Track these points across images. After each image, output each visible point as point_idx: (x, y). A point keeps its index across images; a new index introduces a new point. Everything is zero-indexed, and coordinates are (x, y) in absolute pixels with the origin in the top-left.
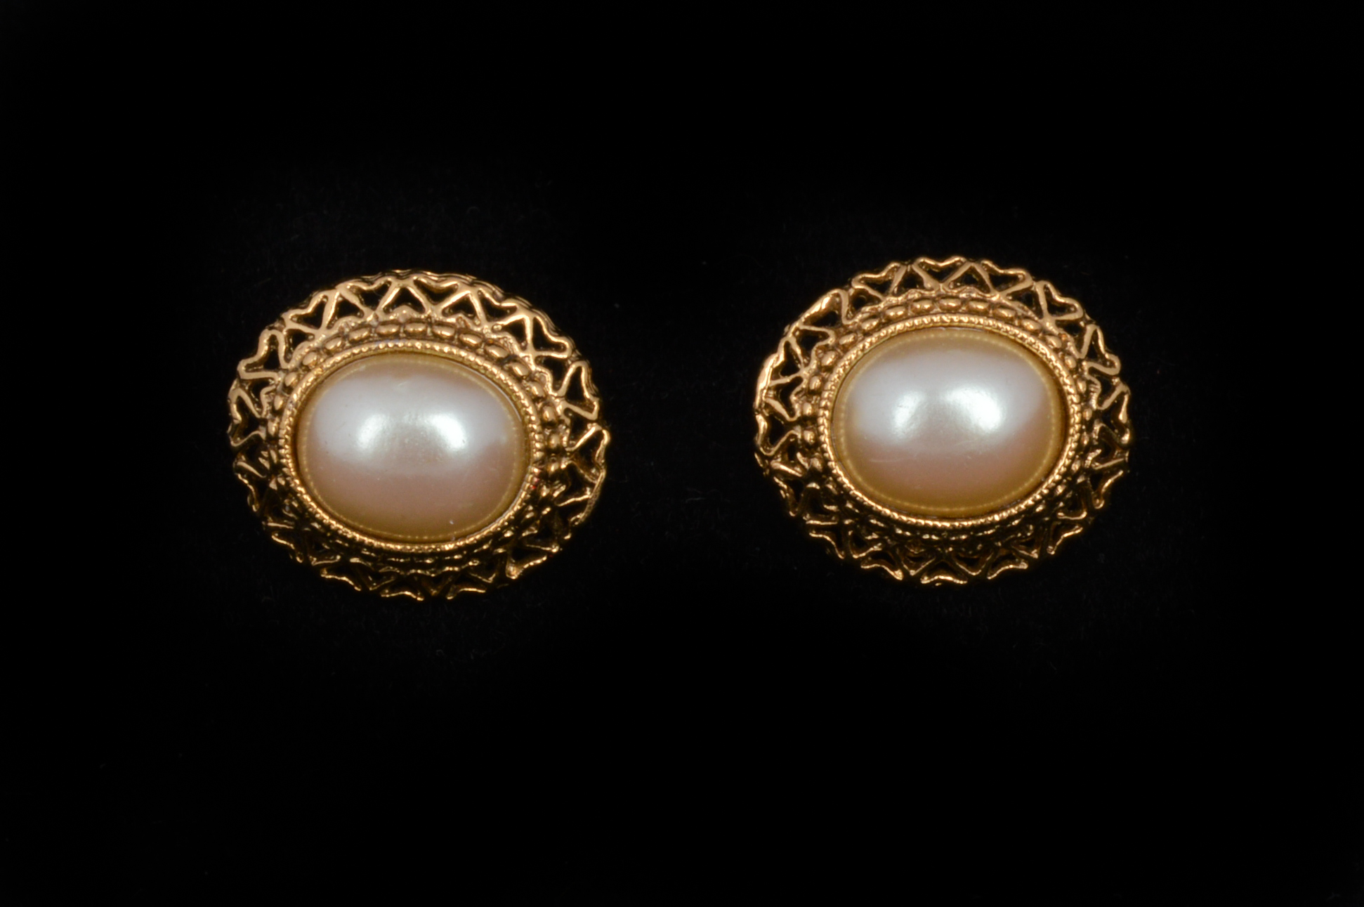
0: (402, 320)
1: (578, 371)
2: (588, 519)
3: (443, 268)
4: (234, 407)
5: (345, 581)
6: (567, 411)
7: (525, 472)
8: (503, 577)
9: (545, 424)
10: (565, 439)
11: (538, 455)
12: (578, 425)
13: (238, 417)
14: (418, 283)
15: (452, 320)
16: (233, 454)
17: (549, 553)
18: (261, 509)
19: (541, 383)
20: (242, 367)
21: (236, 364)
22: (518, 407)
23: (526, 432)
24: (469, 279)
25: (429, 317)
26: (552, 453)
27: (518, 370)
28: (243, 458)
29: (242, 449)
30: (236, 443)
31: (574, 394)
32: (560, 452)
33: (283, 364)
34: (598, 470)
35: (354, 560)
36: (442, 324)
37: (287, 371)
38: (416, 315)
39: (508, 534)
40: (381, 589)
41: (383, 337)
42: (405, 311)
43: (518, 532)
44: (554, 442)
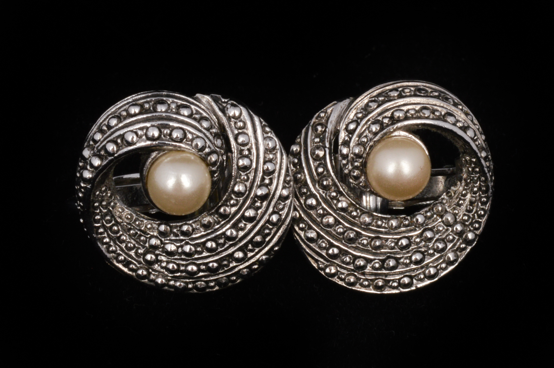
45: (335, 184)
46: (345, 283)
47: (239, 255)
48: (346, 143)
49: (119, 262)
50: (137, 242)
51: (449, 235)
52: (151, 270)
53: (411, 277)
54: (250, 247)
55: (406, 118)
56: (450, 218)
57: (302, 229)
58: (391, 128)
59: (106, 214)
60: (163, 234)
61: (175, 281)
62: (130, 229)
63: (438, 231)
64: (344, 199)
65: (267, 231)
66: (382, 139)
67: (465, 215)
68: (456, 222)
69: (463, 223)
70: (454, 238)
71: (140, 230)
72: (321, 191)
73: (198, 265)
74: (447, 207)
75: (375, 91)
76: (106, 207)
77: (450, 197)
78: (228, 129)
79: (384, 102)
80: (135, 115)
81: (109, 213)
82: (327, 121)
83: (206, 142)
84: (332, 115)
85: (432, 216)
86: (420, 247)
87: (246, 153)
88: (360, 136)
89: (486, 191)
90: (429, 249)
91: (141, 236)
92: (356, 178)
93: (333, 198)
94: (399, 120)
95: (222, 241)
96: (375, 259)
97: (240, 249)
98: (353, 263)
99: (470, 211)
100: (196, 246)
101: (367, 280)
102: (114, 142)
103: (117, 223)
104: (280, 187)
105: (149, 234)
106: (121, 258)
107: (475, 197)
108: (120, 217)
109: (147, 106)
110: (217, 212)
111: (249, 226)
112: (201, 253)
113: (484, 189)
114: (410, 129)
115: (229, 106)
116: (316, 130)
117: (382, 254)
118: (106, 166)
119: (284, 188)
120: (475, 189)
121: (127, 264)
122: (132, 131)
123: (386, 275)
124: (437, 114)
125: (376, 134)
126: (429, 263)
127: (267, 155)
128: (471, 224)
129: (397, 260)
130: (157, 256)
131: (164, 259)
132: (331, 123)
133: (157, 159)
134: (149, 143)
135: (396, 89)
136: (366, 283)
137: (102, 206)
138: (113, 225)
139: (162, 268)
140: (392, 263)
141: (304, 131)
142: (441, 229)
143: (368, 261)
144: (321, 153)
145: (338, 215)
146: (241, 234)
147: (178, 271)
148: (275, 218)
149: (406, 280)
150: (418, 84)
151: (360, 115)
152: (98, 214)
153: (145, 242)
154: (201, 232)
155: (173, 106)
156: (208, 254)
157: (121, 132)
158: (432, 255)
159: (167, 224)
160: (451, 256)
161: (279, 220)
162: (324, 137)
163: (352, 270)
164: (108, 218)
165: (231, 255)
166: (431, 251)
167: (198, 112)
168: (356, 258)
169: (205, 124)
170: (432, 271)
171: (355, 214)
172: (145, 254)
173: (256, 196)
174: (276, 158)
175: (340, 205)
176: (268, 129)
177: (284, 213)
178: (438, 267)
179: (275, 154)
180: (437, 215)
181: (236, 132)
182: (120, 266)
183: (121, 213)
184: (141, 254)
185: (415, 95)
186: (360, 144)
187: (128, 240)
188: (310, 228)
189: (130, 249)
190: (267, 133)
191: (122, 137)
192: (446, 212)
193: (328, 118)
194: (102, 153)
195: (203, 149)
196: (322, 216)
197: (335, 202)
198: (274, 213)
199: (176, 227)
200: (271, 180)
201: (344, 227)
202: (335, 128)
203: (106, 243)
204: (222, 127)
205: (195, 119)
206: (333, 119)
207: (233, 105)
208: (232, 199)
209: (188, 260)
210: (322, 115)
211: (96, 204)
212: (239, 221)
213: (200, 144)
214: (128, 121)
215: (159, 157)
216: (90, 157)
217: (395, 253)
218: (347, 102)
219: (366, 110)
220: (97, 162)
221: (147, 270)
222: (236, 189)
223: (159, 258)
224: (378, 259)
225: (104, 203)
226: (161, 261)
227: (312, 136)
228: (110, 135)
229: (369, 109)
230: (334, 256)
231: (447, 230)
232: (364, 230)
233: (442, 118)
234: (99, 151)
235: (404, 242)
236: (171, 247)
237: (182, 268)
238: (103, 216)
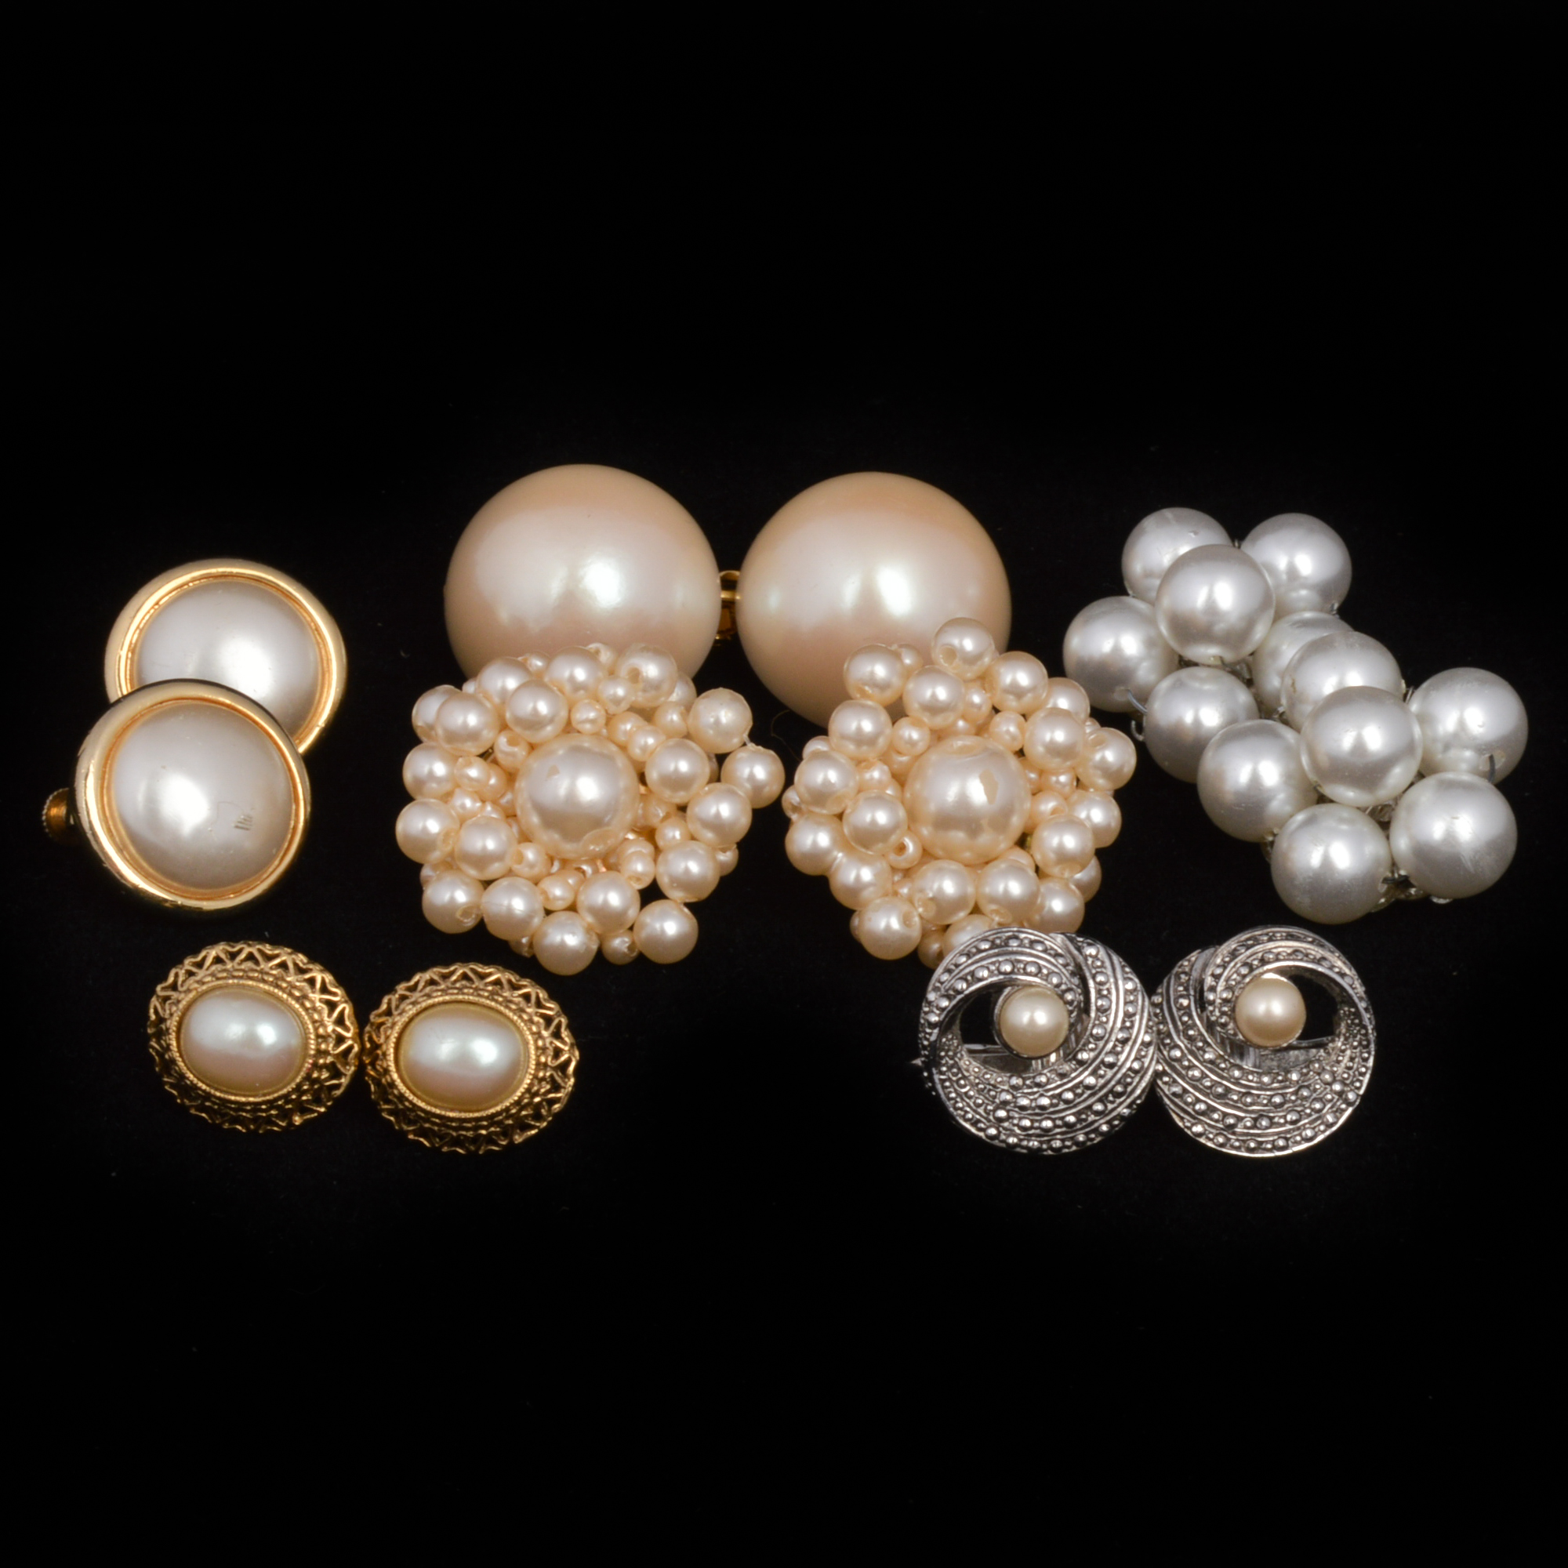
0: (247, 969)
1: (344, 1009)
2: (343, 1094)
3: (275, 943)
4: (152, 1011)
5: (204, 1117)
6: (334, 1031)
7: (304, 1061)
8: (291, 1124)
9: (318, 1036)
10: (331, 1045)
11: (312, 1052)
12: (340, 1040)
13: (153, 1017)
14: (260, 951)
15: (274, 972)
16: (148, 1038)
17: (318, 1112)
18: (160, 1070)
19: (320, 1013)
20: (159, 988)
21: (155, 986)
22: (303, 1024)
23: (307, 1038)
24: (289, 950)
25: (262, 969)
26: (321, 1053)
27: (308, 1004)
28: (154, 1040)
29: (154, 1035)
30: (150, 1031)
31: (340, 1021)
32: (326, 1053)
33: (180, 989)
34: (350, 1066)
35: (207, 1104)
36: (267, 974)
37: (180, 992)
38: (254, 967)
39: (294, 1097)
40: (223, 1123)
41: (234, 977)
42: (250, 964)
43: (299, 1097)
44: (323, 1046)
45: (1201, 1034)
46: (1214, 1144)
47: (1099, 1107)
48: (1213, 989)
49: (967, 1120)
50: (986, 1098)
51: (1327, 1094)
52: (1001, 1129)
53: (1287, 1139)
54: (1111, 1098)
55: (1277, 960)
56: (1327, 1077)
57: (1165, 1083)
58: (1261, 970)
59: (952, 1066)
60: (1015, 1088)
61: (1029, 1141)
62: (978, 1084)
63: (1315, 1090)
64: (1211, 1050)
65: (1129, 1080)
66: (1251, 980)
67: (1344, 1072)
68: (1334, 1080)
69: (1343, 1082)
70: (1333, 1098)
71: (989, 1084)
72: (1186, 1041)
73: (1053, 1120)
74: (1324, 1065)
75: (1244, 936)
76: (952, 1058)
77: (1328, 1054)
78: (1084, 968)
79: (1252, 946)
80: (985, 950)
81: (955, 1065)
82: (1191, 970)
83: (1062, 979)
84: (1197, 963)
85: (1308, 1073)
86: (1296, 1106)
87: (1105, 992)
88: (1227, 980)
89: (1367, 1046)
90: (1306, 1108)
91: (990, 1090)
92: (1224, 1026)
93: (1199, 1049)
94: (1269, 962)
95: (1079, 1091)
96: (1246, 1117)
97: (1100, 1100)
98: (1223, 1120)
99: (1350, 1068)
100: (1052, 1097)
101: (1237, 1140)
102: (964, 979)
103: (964, 1077)
104: (1142, 1031)
105: (998, 1088)
106: (970, 1116)
107: (1355, 1053)
108: (967, 1071)
109: (998, 941)
110: (1075, 1058)
111: (1110, 1073)
112: (1057, 1105)
113: (1365, 1043)
114: (1281, 971)
115: (1085, 945)
116: (1180, 978)
117: (1253, 1112)
118: (954, 1007)
119: (1146, 1032)
120: (1355, 1044)
121: (975, 1123)
122: (982, 966)
123: (1259, 1135)
124: (1312, 957)
125: (1244, 976)
126: (1305, 1124)
127: (1127, 997)
128: (1352, 1083)
129: (1271, 1119)
130: (1008, 1111)
131: (1016, 1115)
132: (1196, 970)
133: (1011, 995)
134: (1001, 977)
135: (1267, 934)
136: (1237, 1144)
137: (948, 1056)
138: (960, 1079)
139: (1014, 1125)
140: (1264, 1123)
141: (1165, 981)
142: (1318, 1087)
143: (1239, 1119)
144: (1185, 1002)
145: (1206, 1067)
146: (1102, 1081)
147: (1032, 1128)
148: (1136, 1066)
149: (1281, 1143)
150: (1291, 930)
151: (1227, 959)
152: (944, 1065)
153: (994, 1097)
154: (1056, 1081)
155: (1026, 941)
156: (1065, 1106)
157: (972, 968)
158: (1310, 1115)
159: (1019, 1076)
160: (1330, 1118)
161: (1142, 1067)
162: (1188, 985)
163: (1222, 1129)
164: (955, 1070)
165: (1090, 1107)
166: (1308, 1111)
167: (1052, 949)
168: (1225, 1115)
169: (1061, 961)
170: (1309, 1133)
171: (1223, 1066)
172: (994, 1111)
173: (1117, 1040)
174: (1137, 1000)
175: (1207, 1056)
176: (1127, 969)
177: (1147, 1061)
178: (1317, 1130)
179: (1136, 996)
180: (1315, 1072)
181: (1094, 971)
182: (967, 1126)
183: (968, 1065)
184: (990, 1111)
185: (1287, 939)
186: (1229, 988)
187: (977, 1096)
188: (1175, 1081)
189: (979, 1106)
190: (1127, 973)
191: (972, 973)
192: (1324, 1069)
193: (1193, 966)
194: (951, 992)
195: (1058, 986)
196: (1188, 1068)
197: (1201, 1052)
198: (1136, 1059)
199: (1029, 1078)
200: (1132, 1023)
201: (1212, 1080)
202: (1201, 975)
203: (952, 1099)
204: (1078, 967)
205: (1050, 954)
206: (1198, 966)
207: (1089, 945)
208: (1090, 1042)
209: (1043, 1114)
210: (1186, 963)
211: (943, 1054)
212: (1098, 1068)
213: (1055, 980)
214: (978, 957)
215: (1013, 993)
216: (936, 999)
217: (1269, 1111)
218: (1212, 950)
219: (1234, 954)
220: (945, 1003)
221: (997, 1129)
222: (1095, 1031)
223: (1011, 1114)
224: (1250, 1117)
225: (951, 1053)
226: (1013, 1118)
227: (1175, 984)
228: (959, 973)
229: (1237, 953)
230: (1203, 1113)
231: (1325, 1089)
232: (1233, 1083)
233: (1318, 961)
234: (947, 991)
235: (1277, 1100)
236: (1024, 1102)
237: (1036, 1124)
238: (950, 1068)
